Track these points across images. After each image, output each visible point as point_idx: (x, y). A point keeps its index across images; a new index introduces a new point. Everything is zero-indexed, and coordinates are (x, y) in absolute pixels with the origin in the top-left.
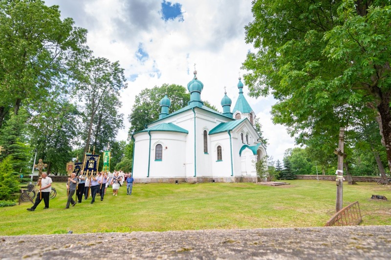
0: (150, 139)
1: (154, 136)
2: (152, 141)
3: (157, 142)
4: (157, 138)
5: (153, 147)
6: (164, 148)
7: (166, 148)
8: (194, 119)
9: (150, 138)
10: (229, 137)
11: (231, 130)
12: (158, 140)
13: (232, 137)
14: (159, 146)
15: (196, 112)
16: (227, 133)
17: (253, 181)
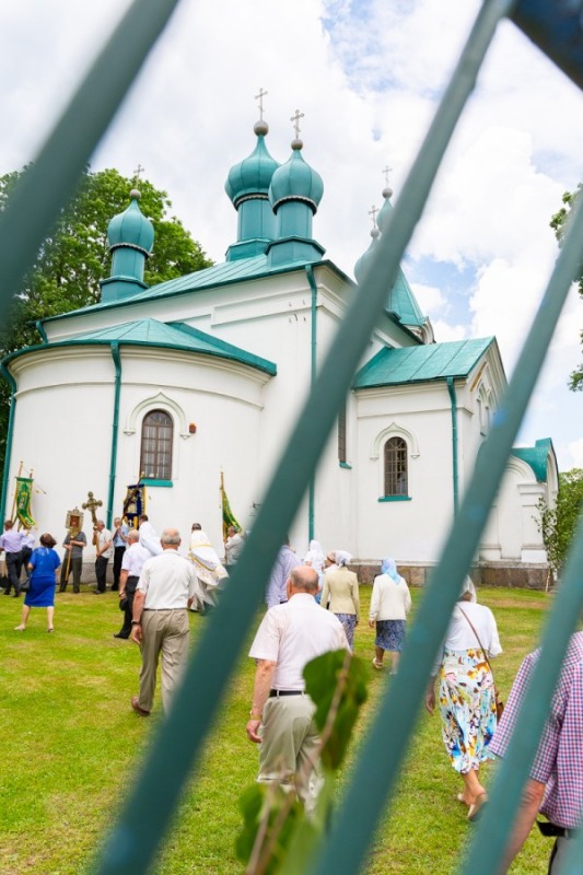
0: (118, 383)
1: (134, 369)
2: (123, 390)
3: (150, 400)
4: (149, 381)
5: (132, 421)
6: (180, 427)
7: (193, 429)
8: (309, 316)
9: (118, 378)
10: (449, 405)
11: (462, 378)
12: (153, 392)
13: (459, 405)
14: (158, 418)
15: (319, 285)
16: (444, 386)
17: (531, 581)
